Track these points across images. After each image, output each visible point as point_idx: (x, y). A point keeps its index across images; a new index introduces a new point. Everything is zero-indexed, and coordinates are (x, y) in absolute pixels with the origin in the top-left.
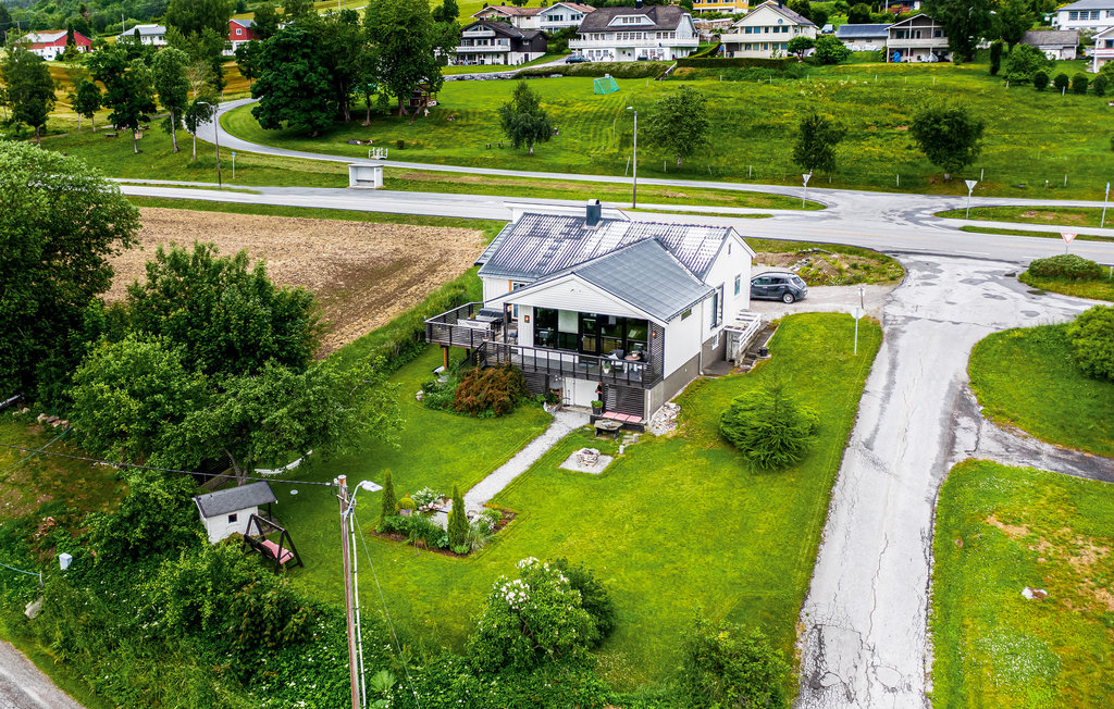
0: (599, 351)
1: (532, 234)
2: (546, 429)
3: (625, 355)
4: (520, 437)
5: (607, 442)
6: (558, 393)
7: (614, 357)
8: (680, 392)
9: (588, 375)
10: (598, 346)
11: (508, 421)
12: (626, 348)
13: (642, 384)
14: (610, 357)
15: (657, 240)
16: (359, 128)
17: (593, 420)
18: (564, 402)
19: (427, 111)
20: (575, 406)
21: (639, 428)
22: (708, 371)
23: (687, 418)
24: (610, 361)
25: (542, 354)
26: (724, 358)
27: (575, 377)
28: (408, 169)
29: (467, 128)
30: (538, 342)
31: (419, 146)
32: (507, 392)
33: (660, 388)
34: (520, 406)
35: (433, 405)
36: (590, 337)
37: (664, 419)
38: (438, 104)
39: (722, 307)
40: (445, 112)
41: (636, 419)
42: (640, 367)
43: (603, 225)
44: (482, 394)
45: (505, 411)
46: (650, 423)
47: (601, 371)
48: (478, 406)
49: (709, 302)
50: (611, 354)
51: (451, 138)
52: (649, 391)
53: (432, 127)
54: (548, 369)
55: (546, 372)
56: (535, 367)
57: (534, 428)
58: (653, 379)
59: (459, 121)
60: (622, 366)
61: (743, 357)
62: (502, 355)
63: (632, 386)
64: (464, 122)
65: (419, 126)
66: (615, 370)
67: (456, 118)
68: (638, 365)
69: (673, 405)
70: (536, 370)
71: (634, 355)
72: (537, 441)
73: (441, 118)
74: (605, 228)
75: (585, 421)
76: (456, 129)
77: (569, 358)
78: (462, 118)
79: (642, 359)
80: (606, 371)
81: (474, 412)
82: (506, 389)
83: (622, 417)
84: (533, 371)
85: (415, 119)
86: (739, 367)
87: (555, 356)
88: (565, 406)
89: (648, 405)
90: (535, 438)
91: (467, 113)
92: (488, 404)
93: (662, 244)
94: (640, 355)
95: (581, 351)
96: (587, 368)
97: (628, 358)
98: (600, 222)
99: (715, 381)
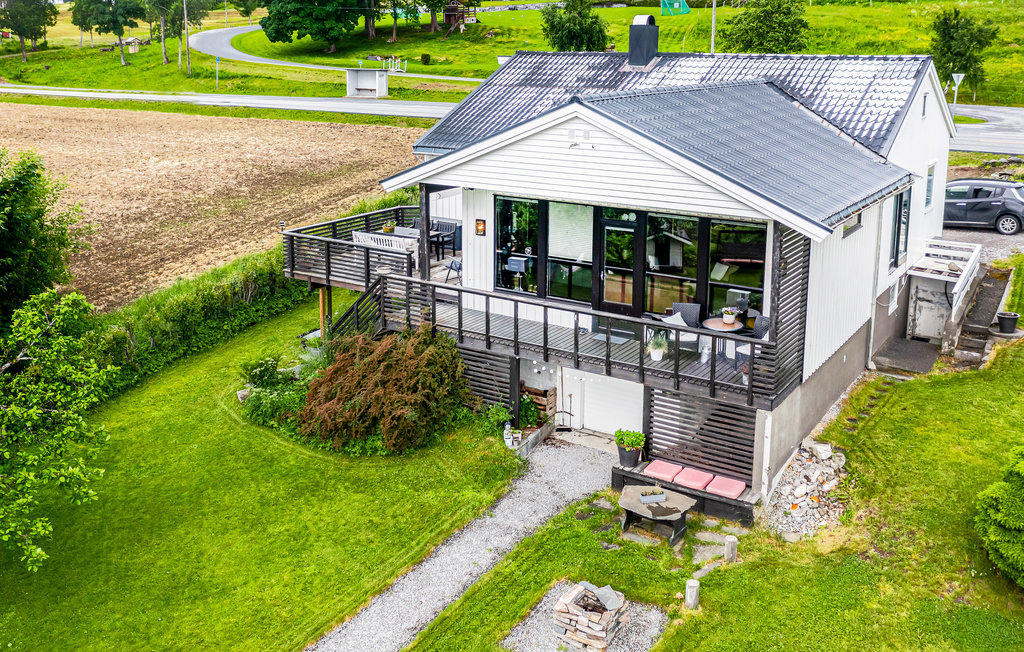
0: (640, 306)
1: (526, 82)
2: (499, 498)
3: (704, 316)
4: (429, 518)
5: (652, 553)
6: (543, 401)
7: (676, 320)
8: (832, 414)
9: (609, 364)
10: (640, 294)
11: (414, 467)
12: (708, 302)
13: (750, 393)
14: (668, 321)
15: (770, 83)
16: (383, 44)
17: (620, 480)
18: (558, 420)
19: (462, 27)
20: (583, 431)
21: (741, 513)
22: (886, 361)
23: (869, 491)
24: (667, 330)
25: (502, 307)
26: (903, 334)
27: (577, 366)
28: (423, 79)
29: (507, 45)
30: (504, 280)
31: (447, 62)
32: (418, 397)
33: (793, 404)
34: (451, 429)
35: (261, 416)
36: (624, 274)
37: (802, 490)
38: (478, 21)
39: (907, 224)
40: (484, 28)
41: (728, 488)
42: (745, 349)
43: (660, 64)
44: (358, 399)
45: (410, 441)
46: (766, 500)
47: (643, 355)
48: (346, 425)
49: (889, 204)
50: (670, 313)
51: (487, 54)
52: (769, 416)
53: (467, 43)
54: (517, 345)
55: (511, 352)
56: (488, 338)
57: (469, 494)
58: (779, 383)
59: (499, 38)
60: (696, 345)
61: (959, 333)
62: (416, 310)
63: (723, 397)
64: (505, 39)
65: (453, 43)
66: (681, 355)
67: (496, 34)
68: (738, 342)
69: (824, 451)
70: (489, 345)
71: (729, 318)
72: (468, 536)
73: (477, 35)
74: (665, 69)
75: (600, 481)
76: (494, 46)
77: (565, 318)
78: (502, 34)
79: (746, 330)
80: (656, 355)
81: (338, 442)
82: (415, 390)
83: (693, 478)
84: (481, 346)
85: (448, 36)
86: (950, 354)
87: (531, 312)
88: (561, 430)
89: (765, 451)
90: (463, 526)
91: (510, 30)
92: (368, 424)
93: (781, 90)
94: (742, 318)
95: (599, 304)
96: (608, 342)
97: (712, 324)
98: (655, 60)
99: (909, 388)
